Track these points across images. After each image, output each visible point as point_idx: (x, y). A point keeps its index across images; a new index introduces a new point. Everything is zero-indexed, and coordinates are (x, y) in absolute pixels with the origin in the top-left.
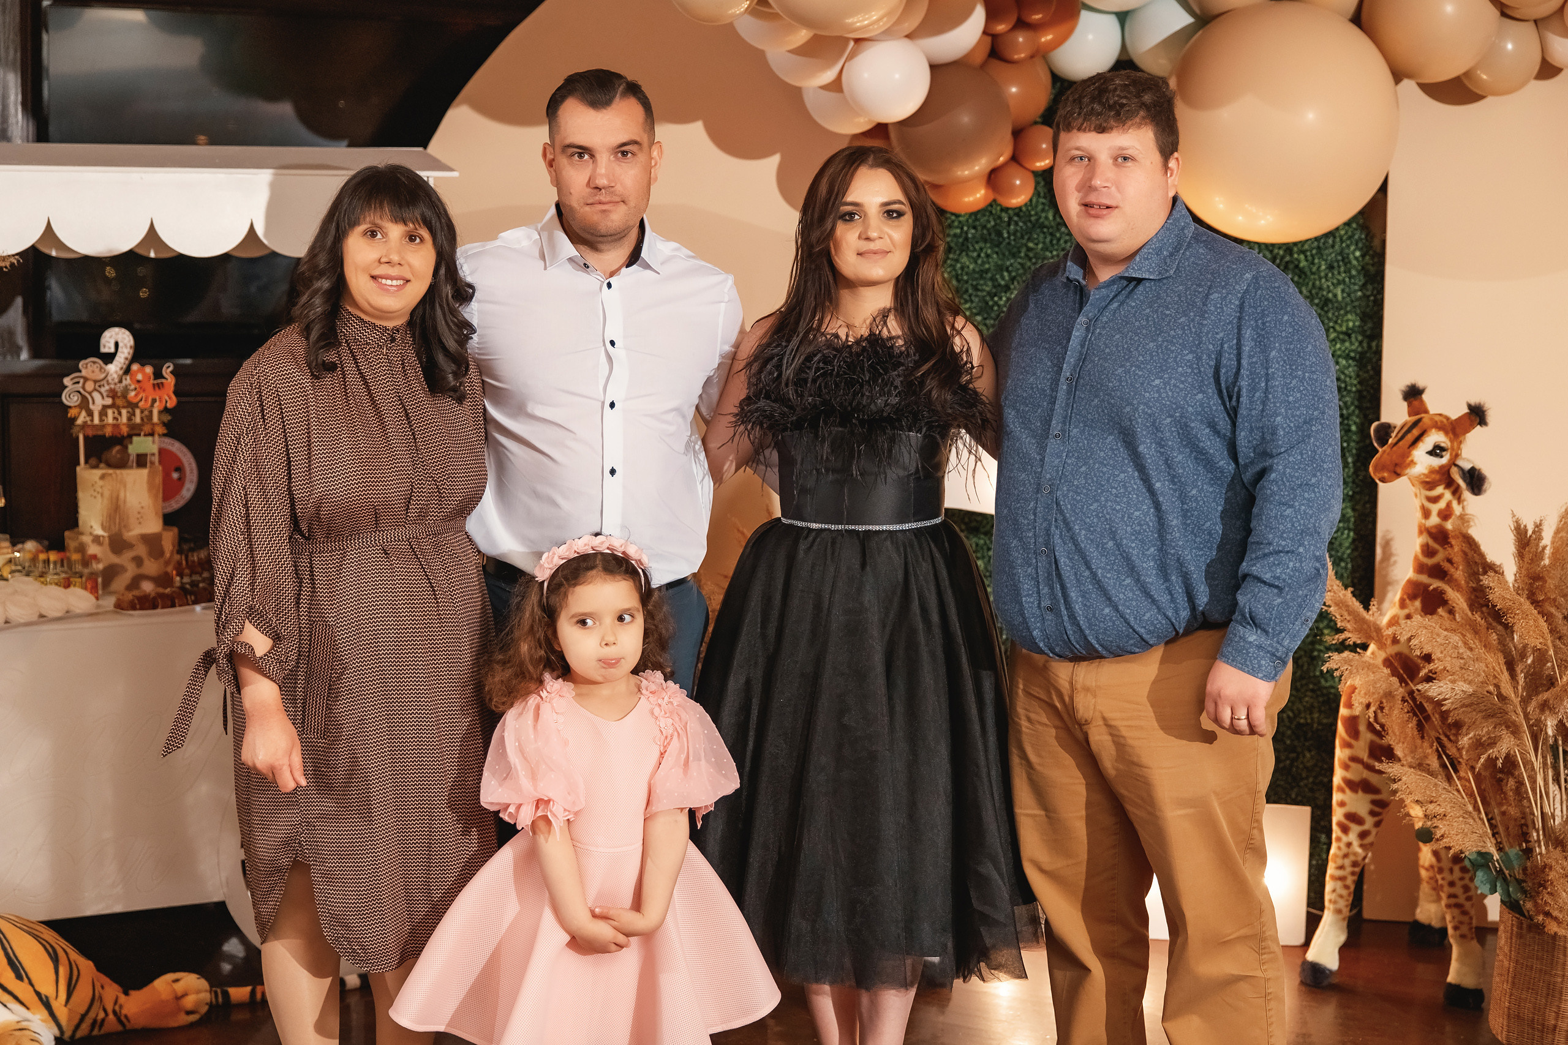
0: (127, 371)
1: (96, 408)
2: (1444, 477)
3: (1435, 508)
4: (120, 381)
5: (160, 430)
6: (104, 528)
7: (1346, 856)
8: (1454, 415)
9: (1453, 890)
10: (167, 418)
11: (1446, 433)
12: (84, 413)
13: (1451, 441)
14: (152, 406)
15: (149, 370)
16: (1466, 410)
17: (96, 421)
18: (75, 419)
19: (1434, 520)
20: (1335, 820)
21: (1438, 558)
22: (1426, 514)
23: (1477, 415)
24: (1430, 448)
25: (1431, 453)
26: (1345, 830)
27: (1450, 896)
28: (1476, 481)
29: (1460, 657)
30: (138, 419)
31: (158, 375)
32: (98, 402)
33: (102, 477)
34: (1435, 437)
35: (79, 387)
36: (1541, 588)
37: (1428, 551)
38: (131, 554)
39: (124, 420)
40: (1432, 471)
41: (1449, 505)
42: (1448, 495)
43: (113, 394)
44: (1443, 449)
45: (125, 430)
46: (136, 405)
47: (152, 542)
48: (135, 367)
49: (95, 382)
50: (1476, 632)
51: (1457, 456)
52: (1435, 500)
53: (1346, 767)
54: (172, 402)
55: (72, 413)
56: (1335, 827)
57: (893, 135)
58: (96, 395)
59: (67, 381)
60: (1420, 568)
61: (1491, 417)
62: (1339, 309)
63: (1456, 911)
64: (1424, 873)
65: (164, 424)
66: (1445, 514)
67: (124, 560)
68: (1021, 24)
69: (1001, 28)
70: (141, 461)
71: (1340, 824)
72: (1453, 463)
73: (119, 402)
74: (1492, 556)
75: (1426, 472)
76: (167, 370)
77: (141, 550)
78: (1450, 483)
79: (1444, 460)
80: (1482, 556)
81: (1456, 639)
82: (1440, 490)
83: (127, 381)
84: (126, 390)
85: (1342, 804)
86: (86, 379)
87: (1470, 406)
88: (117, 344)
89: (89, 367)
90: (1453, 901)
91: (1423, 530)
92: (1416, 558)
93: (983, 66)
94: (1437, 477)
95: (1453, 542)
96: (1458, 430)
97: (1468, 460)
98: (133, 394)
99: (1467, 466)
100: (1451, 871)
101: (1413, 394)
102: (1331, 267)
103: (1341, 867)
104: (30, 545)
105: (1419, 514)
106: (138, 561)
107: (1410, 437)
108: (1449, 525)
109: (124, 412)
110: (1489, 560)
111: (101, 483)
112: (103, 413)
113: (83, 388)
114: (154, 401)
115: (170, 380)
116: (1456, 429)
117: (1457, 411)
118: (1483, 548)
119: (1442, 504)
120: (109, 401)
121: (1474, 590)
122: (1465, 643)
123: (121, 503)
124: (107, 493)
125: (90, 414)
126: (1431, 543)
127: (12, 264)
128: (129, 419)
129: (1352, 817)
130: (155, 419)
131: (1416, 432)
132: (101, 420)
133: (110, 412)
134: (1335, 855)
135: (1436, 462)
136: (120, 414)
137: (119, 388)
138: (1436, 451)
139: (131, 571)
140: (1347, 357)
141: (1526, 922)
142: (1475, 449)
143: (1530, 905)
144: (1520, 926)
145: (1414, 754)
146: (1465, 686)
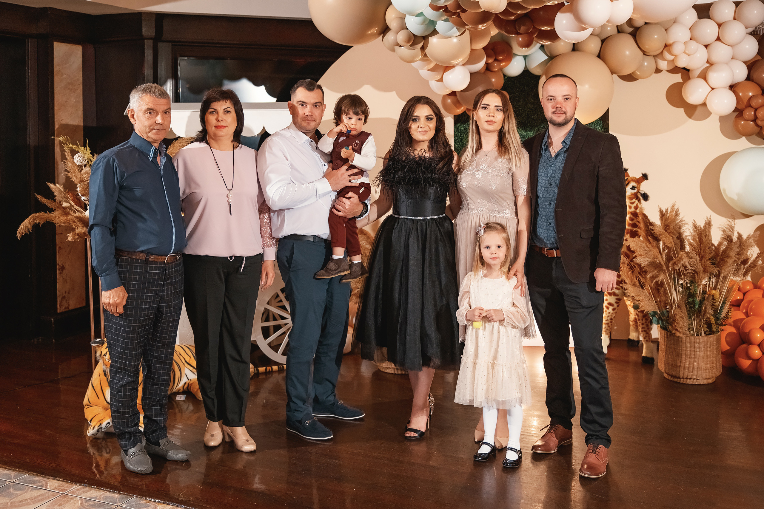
2: (636, 196)
3: (633, 206)
7: (608, 316)
8: (638, 177)
9: (643, 326)
11: (636, 183)
13: (637, 185)
16: (641, 175)
19: (633, 210)
20: (604, 305)
22: (630, 208)
23: (645, 177)
24: (631, 187)
25: (632, 189)
26: (608, 308)
27: (642, 328)
28: (646, 197)
29: (645, 250)
34: (632, 184)
36: (668, 229)
37: (631, 219)
40: (632, 194)
41: (637, 205)
42: (637, 202)
44: (635, 187)
50: (650, 243)
51: (639, 189)
52: (633, 203)
56: (604, 307)
57: (458, 94)
60: (629, 225)
61: (649, 177)
63: (644, 333)
64: (631, 323)
66: (636, 208)
68: (496, 60)
69: (490, 61)
71: (606, 307)
72: (638, 192)
74: (652, 220)
75: (630, 194)
78: (637, 198)
79: (636, 191)
80: (649, 220)
81: (644, 245)
82: (634, 200)
85: (606, 300)
87: (642, 174)
90: (643, 329)
91: (629, 213)
92: (627, 222)
93: (484, 73)
94: (633, 196)
95: (640, 216)
96: (639, 182)
97: (643, 191)
99: (643, 192)
100: (642, 320)
101: (625, 171)
108: (638, 211)
110: (651, 221)
116: (639, 181)
117: (639, 176)
118: (649, 218)
119: (635, 204)
121: (647, 230)
122: (647, 246)
126: (632, 217)
129: (610, 304)
131: (627, 183)
134: (605, 317)
135: (633, 191)
138: (633, 188)
141: (669, 334)
142: (644, 187)
143: (670, 327)
144: (667, 335)
145: (631, 281)
146: (648, 259)
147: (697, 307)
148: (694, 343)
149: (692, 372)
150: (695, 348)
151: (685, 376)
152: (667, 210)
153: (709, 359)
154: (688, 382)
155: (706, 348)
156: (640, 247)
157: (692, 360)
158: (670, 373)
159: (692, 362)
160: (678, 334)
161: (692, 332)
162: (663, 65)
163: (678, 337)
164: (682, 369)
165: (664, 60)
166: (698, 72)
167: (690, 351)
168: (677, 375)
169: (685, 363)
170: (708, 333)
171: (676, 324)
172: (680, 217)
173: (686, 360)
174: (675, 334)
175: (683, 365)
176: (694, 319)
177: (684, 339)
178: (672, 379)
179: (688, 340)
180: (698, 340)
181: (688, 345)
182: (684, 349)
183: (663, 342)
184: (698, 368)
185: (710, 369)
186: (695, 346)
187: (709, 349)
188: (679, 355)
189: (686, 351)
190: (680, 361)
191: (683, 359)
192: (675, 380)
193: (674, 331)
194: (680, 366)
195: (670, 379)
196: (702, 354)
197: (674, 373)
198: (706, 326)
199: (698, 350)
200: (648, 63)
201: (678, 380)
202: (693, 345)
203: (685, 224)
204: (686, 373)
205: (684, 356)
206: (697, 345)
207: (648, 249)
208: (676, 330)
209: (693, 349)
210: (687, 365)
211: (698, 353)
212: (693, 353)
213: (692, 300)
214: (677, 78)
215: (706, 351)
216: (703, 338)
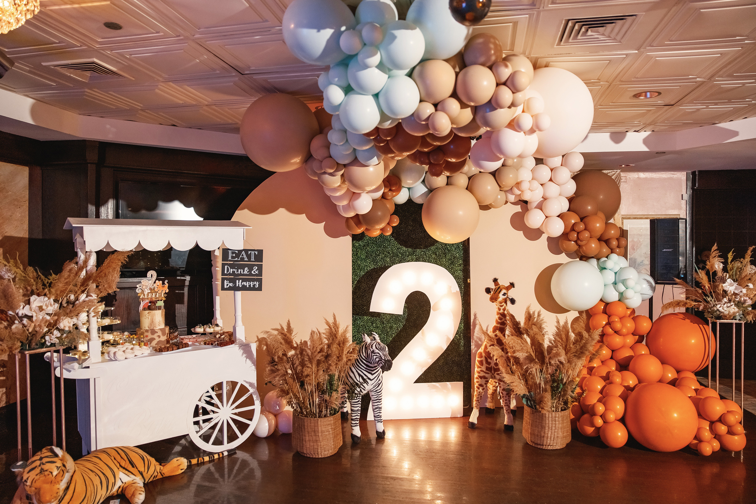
0: (155, 282)
1: (146, 293)
2: (505, 300)
3: (502, 308)
4: (153, 285)
5: (164, 299)
6: (148, 328)
7: (479, 395)
8: (506, 286)
9: (506, 401)
10: (166, 295)
11: (506, 290)
12: (142, 295)
13: (507, 292)
14: (162, 292)
15: (161, 282)
17: (146, 297)
18: (140, 297)
19: (502, 311)
20: (475, 386)
21: (503, 320)
22: (499, 309)
23: (512, 285)
25: (503, 295)
26: (479, 388)
28: (513, 301)
29: (521, 346)
30: (158, 296)
31: (163, 283)
32: (147, 291)
33: (148, 313)
34: (504, 291)
35: (141, 287)
37: (500, 319)
38: (156, 334)
39: (154, 296)
41: (505, 307)
42: (505, 305)
43: (151, 289)
44: (506, 294)
45: (154, 299)
46: (157, 292)
47: (162, 330)
48: (157, 281)
49: (146, 286)
51: (508, 295)
52: (502, 306)
53: (479, 373)
54: (167, 291)
55: (139, 295)
56: (475, 387)
58: (146, 289)
59: (138, 286)
60: (497, 323)
62: (458, 259)
63: (507, 407)
65: (165, 297)
66: (504, 310)
67: (155, 336)
68: (391, 190)
69: (386, 191)
70: (159, 308)
71: (477, 387)
73: (152, 291)
74: (518, 320)
75: (502, 299)
76: (166, 282)
77: (160, 333)
78: (506, 302)
79: (506, 297)
80: (515, 319)
82: (503, 304)
83: (155, 285)
84: (154, 288)
85: (477, 382)
86: (143, 285)
87: (510, 283)
88: (152, 275)
89: (144, 281)
90: (506, 404)
91: (498, 314)
92: (497, 321)
93: (382, 200)
95: (507, 316)
98: (156, 289)
99: (511, 298)
100: (506, 397)
101: (495, 280)
102: (455, 249)
103: (477, 398)
104: (126, 333)
105: (497, 310)
106: (159, 336)
107: (498, 291)
108: (506, 312)
109: (154, 294)
111: (148, 315)
112: (148, 295)
113: (142, 288)
114: (162, 291)
115: (167, 285)
116: (508, 288)
117: (507, 284)
118: (515, 317)
119: (503, 307)
120: (150, 291)
121: (513, 326)
122: (522, 342)
123: (154, 320)
124: (150, 318)
125: (144, 295)
126: (501, 317)
127: (132, 254)
128: (155, 296)
129: (481, 385)
130: (163, 296)
131: (499, 290)
132: (147, 297)
133: (150, 294)
134: (476, 395)
135: (504, 297)
136: (153, 295)
137: (152, 287)
139: (157, 339)
140: (460, 270)
141: (534, 410)
142: (512, 294)
143: (538, 407)
144: (533, 411)
145: (506, 370)
146: (525, 354)
147: (560, 390)
148: (555, 417)
149: (553, 441)
150: (555, 421)
151: (548, 444)
152: (534, 313)
153: (565, 429)
154: (549, 448)
155: (563, 420)
156: (517, 344)
157: (553, 431)
158: (536, 442)
159: (553, 433)
160: (544, 412)
161: (553, 409)
162: (512, 198)
163: (542, 414)
164: (545, 439)
165: (513, 194)
166: (535, 204)
167: (552, 424)
168: (541, 444)
169: (548, 434)
170: (563, 408)
171: (544, 405)
172: (541, 317)
173: (548, 431)
174: (540, 412)
175: (546, 436)
176: (555, 399)
177: (547, 415)
178: (536, 446)
179: (550, 416)
180: (557, 415)
181: (550, 419)
182: (547, 422)
183: (529, 417)
184: (557, 437)
185: (566, 437)
186: (555, 420)
187: (565, 422)
188: (543, 427)
189: (549, 424)
190: (544, 433)
191: (547, 431)
192: (539, 447)
193: (540, 409)
194: (544, 436)
195: (534, 445)
196: (560, 426)
197: (539, 442)
198: (563, 403)
199: (557, 423)
200: (501, 197)
201: (541, 447)
202: (554, 419)
203: (544, 322)
204: (549, 442)
205: (547, 428)
206: (557, 419)
207: (523, 345)
208: (543, 408)
209: (554, 423)
210: (549, 435)
211: (557, 425)
212: (554, 425)
213: (556, 384)
214: (518, 209)
215: (563, 423)
216: (560, 414)
